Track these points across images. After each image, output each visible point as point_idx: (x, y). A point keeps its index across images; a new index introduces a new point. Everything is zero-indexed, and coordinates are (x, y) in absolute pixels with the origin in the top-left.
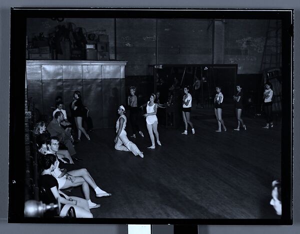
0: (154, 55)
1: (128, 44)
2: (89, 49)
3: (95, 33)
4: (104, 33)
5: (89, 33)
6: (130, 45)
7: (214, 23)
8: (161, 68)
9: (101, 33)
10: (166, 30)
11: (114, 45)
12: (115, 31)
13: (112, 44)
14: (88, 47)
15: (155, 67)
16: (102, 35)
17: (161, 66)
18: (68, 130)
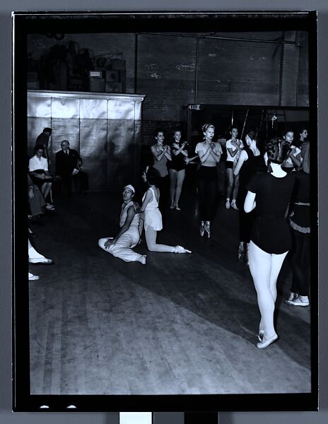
0: (192, 91)
1: (154, 75)
2: (93, 77)
3: (106, 56)
4: (119, 57)
5: (98, 58)
6: (157, 76)
7: (283, 47)
8: (198, 109)
9: (115, 57)
10: (210, 55)
11: (133, 76)
12: (136, 55)
13: (130, 73)
14: (93, 74)
15: (190, 107)
16: (116, 60)
17: (199, 106)
18: (47, 186)
